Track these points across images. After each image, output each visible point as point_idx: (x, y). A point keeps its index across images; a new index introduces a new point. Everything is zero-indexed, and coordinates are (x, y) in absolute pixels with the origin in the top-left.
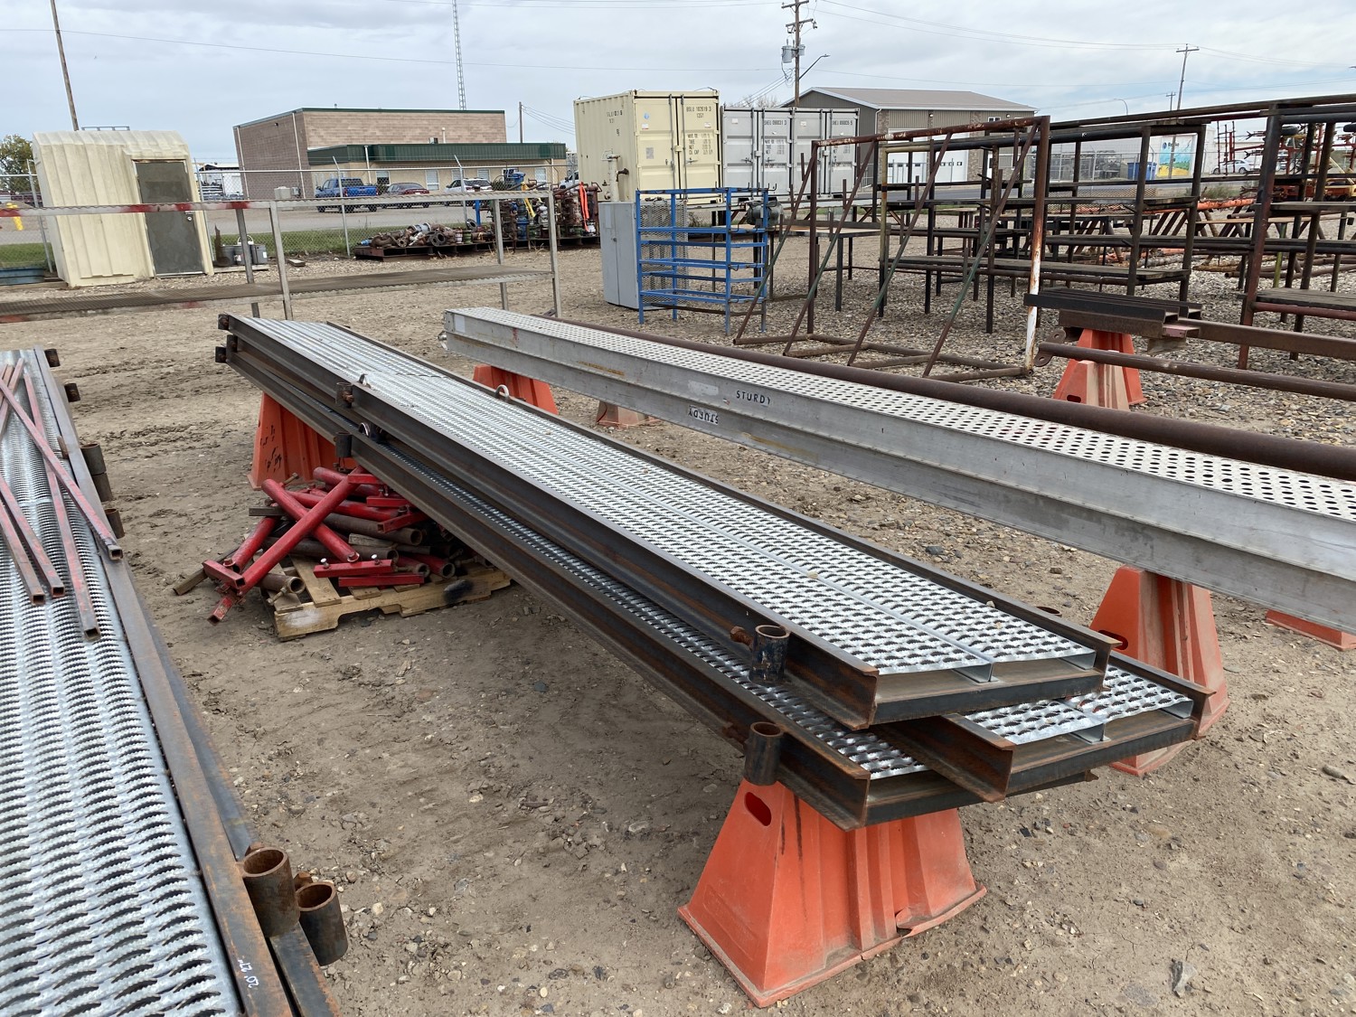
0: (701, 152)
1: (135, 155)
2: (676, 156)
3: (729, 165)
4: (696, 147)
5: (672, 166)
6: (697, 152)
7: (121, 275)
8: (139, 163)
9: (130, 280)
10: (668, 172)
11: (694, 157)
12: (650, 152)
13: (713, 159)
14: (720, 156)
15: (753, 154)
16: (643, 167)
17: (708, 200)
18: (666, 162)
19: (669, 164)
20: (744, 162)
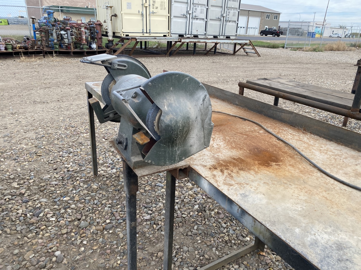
0: (159, 8)
2: (145, 9)
3: (174, 17)
4: (156, 5)
5: (142, 15)
6: (157, 8)
10: (140, 18)
11: (155, 10)
12: (129, 6)
13: (166, 12)
14: (170, 11)
15: (187, 12)
16: (125, 14)
17: (162, 35)
18: (139, 12)
19: (140, 13)
20: (183, 16)
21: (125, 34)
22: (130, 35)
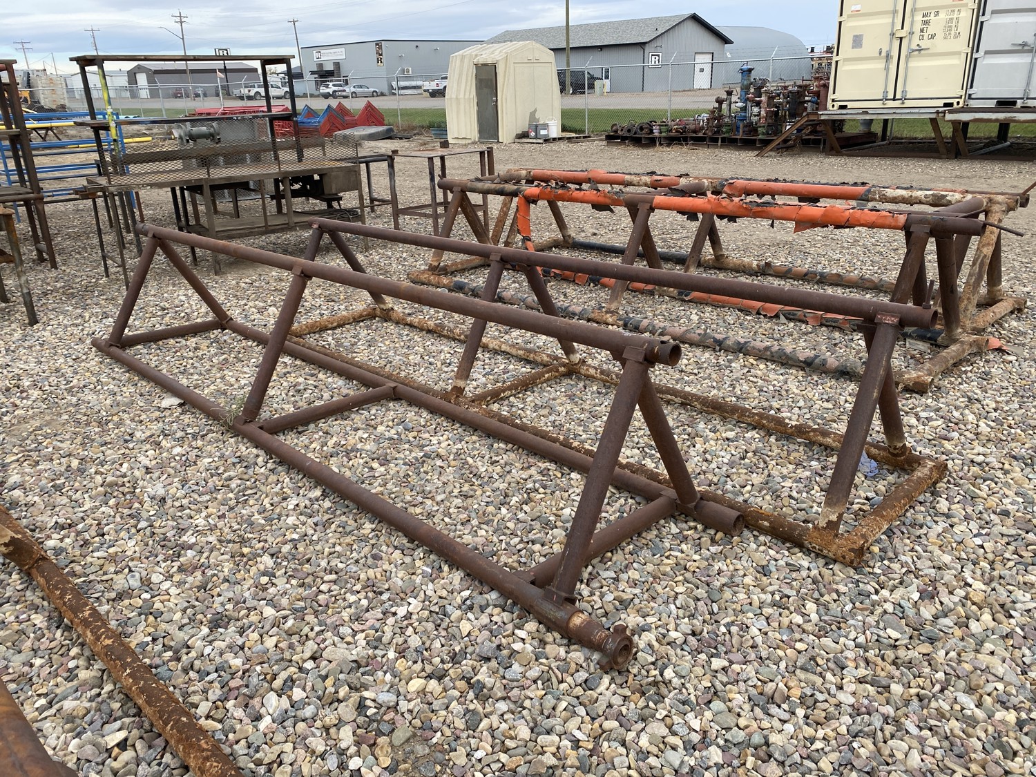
0: (940, 35)
2: (896, 43)
3: (988, 52)
4: (930, 30)
5: (888, 57)
6: (932, 36)
7: (466, 138)
8: (479, 67)
10: (880, 65)
11: (924, 44)
12: (857, 41)
13: (962, 45)
16: (845, 60)
17: (941, 103)
18: (880, 53)
19: (884, 54)
20: (1020, 48)
21: (837, 105)
22: (850, 105)
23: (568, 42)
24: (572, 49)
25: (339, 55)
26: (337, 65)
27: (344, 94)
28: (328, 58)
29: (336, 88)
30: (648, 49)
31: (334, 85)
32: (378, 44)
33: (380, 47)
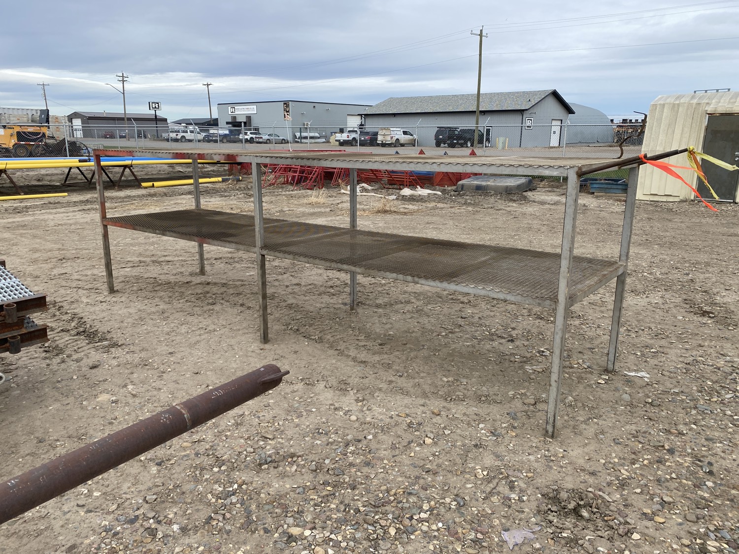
1: (710, 109)
7: (671, 196)
8: (712, 116)
9: (677, 199)
23: (478, 106)
24: (481, 112)
25: (252, 110)
26: (249, 118)
27: (261, 140)
28: (241, 112)
29: (254, 136)
30: (526, 115)
31: (251, 133)
32: (286, 104)
33: (288, 106)
